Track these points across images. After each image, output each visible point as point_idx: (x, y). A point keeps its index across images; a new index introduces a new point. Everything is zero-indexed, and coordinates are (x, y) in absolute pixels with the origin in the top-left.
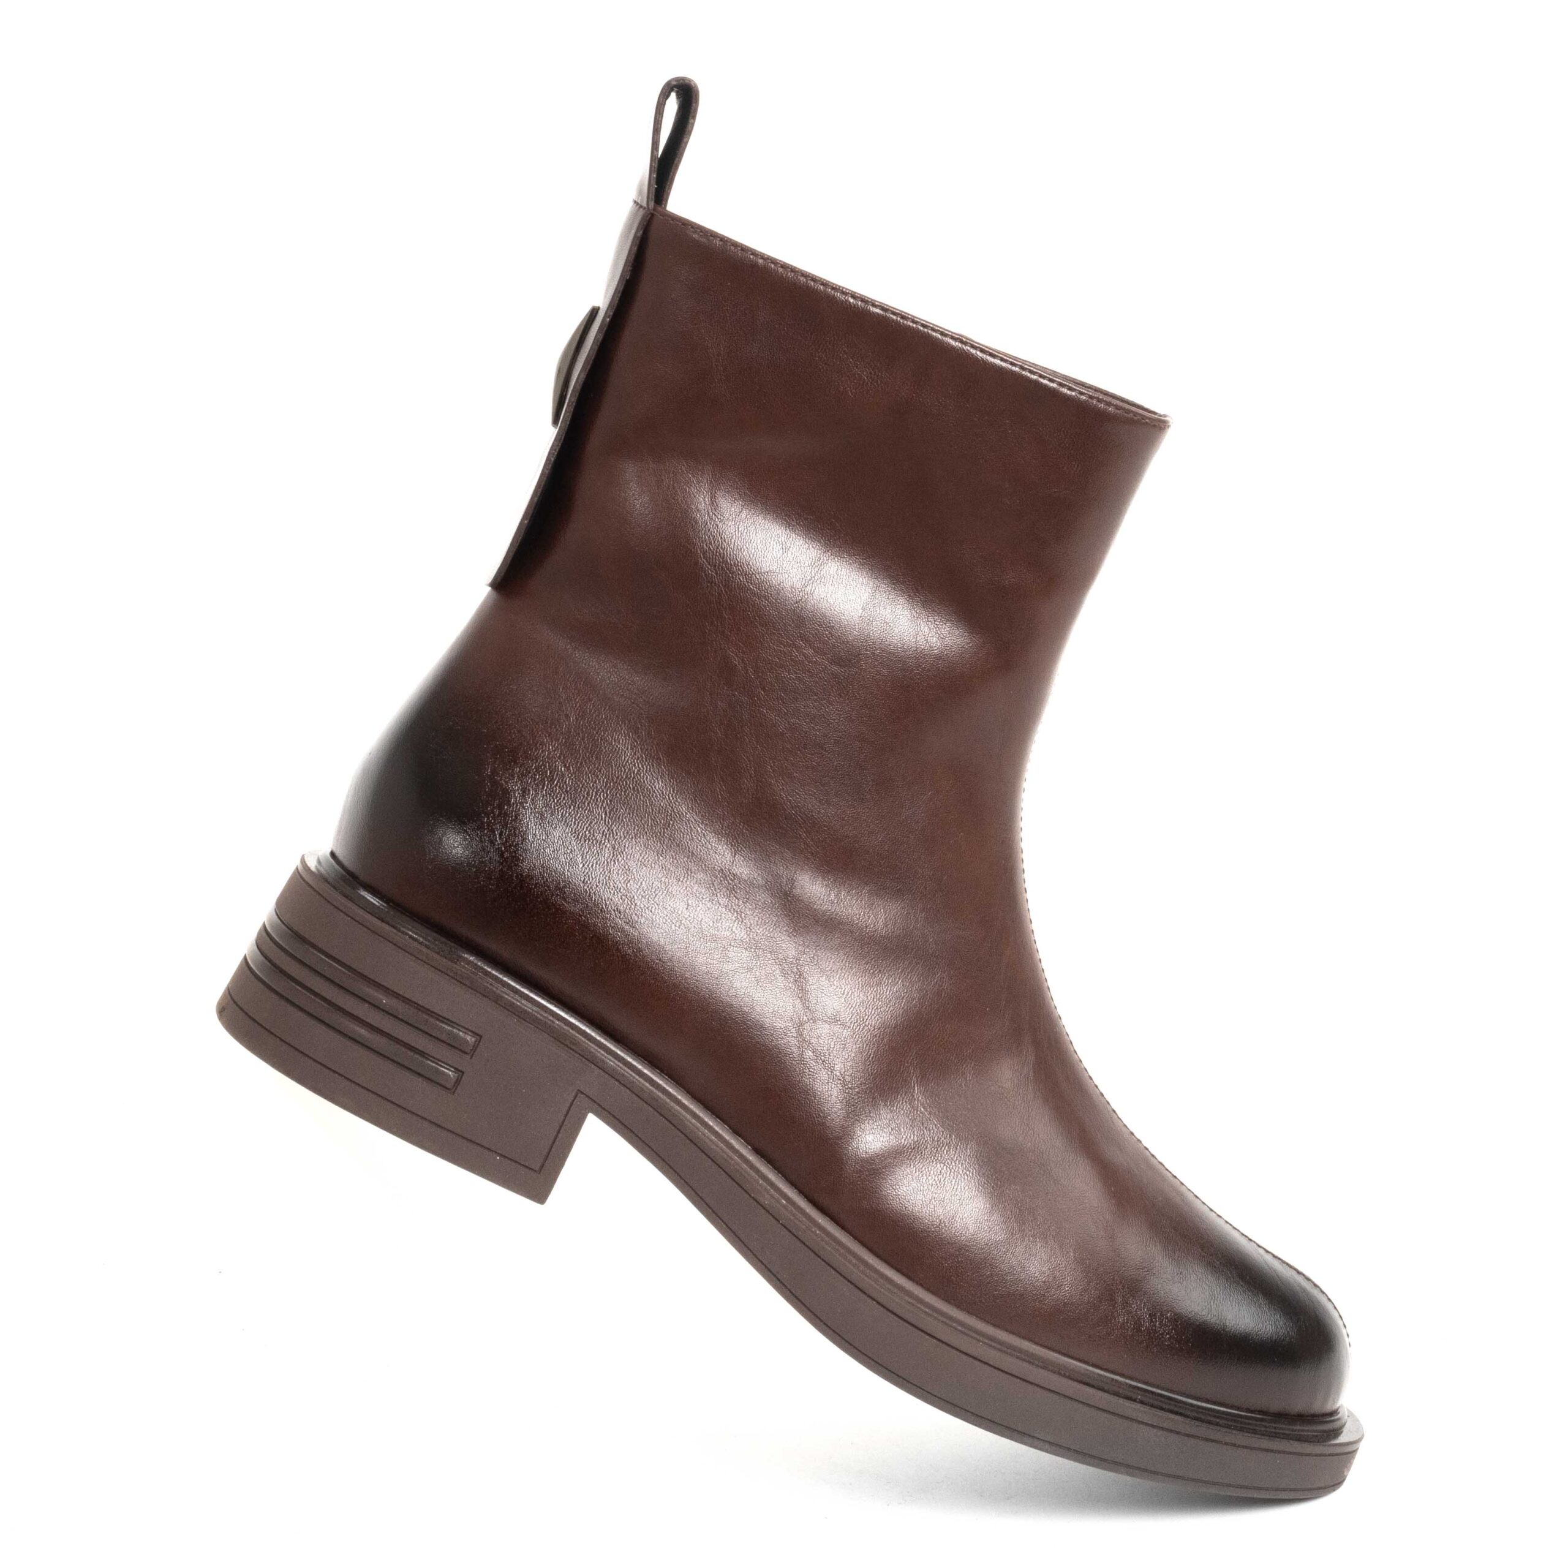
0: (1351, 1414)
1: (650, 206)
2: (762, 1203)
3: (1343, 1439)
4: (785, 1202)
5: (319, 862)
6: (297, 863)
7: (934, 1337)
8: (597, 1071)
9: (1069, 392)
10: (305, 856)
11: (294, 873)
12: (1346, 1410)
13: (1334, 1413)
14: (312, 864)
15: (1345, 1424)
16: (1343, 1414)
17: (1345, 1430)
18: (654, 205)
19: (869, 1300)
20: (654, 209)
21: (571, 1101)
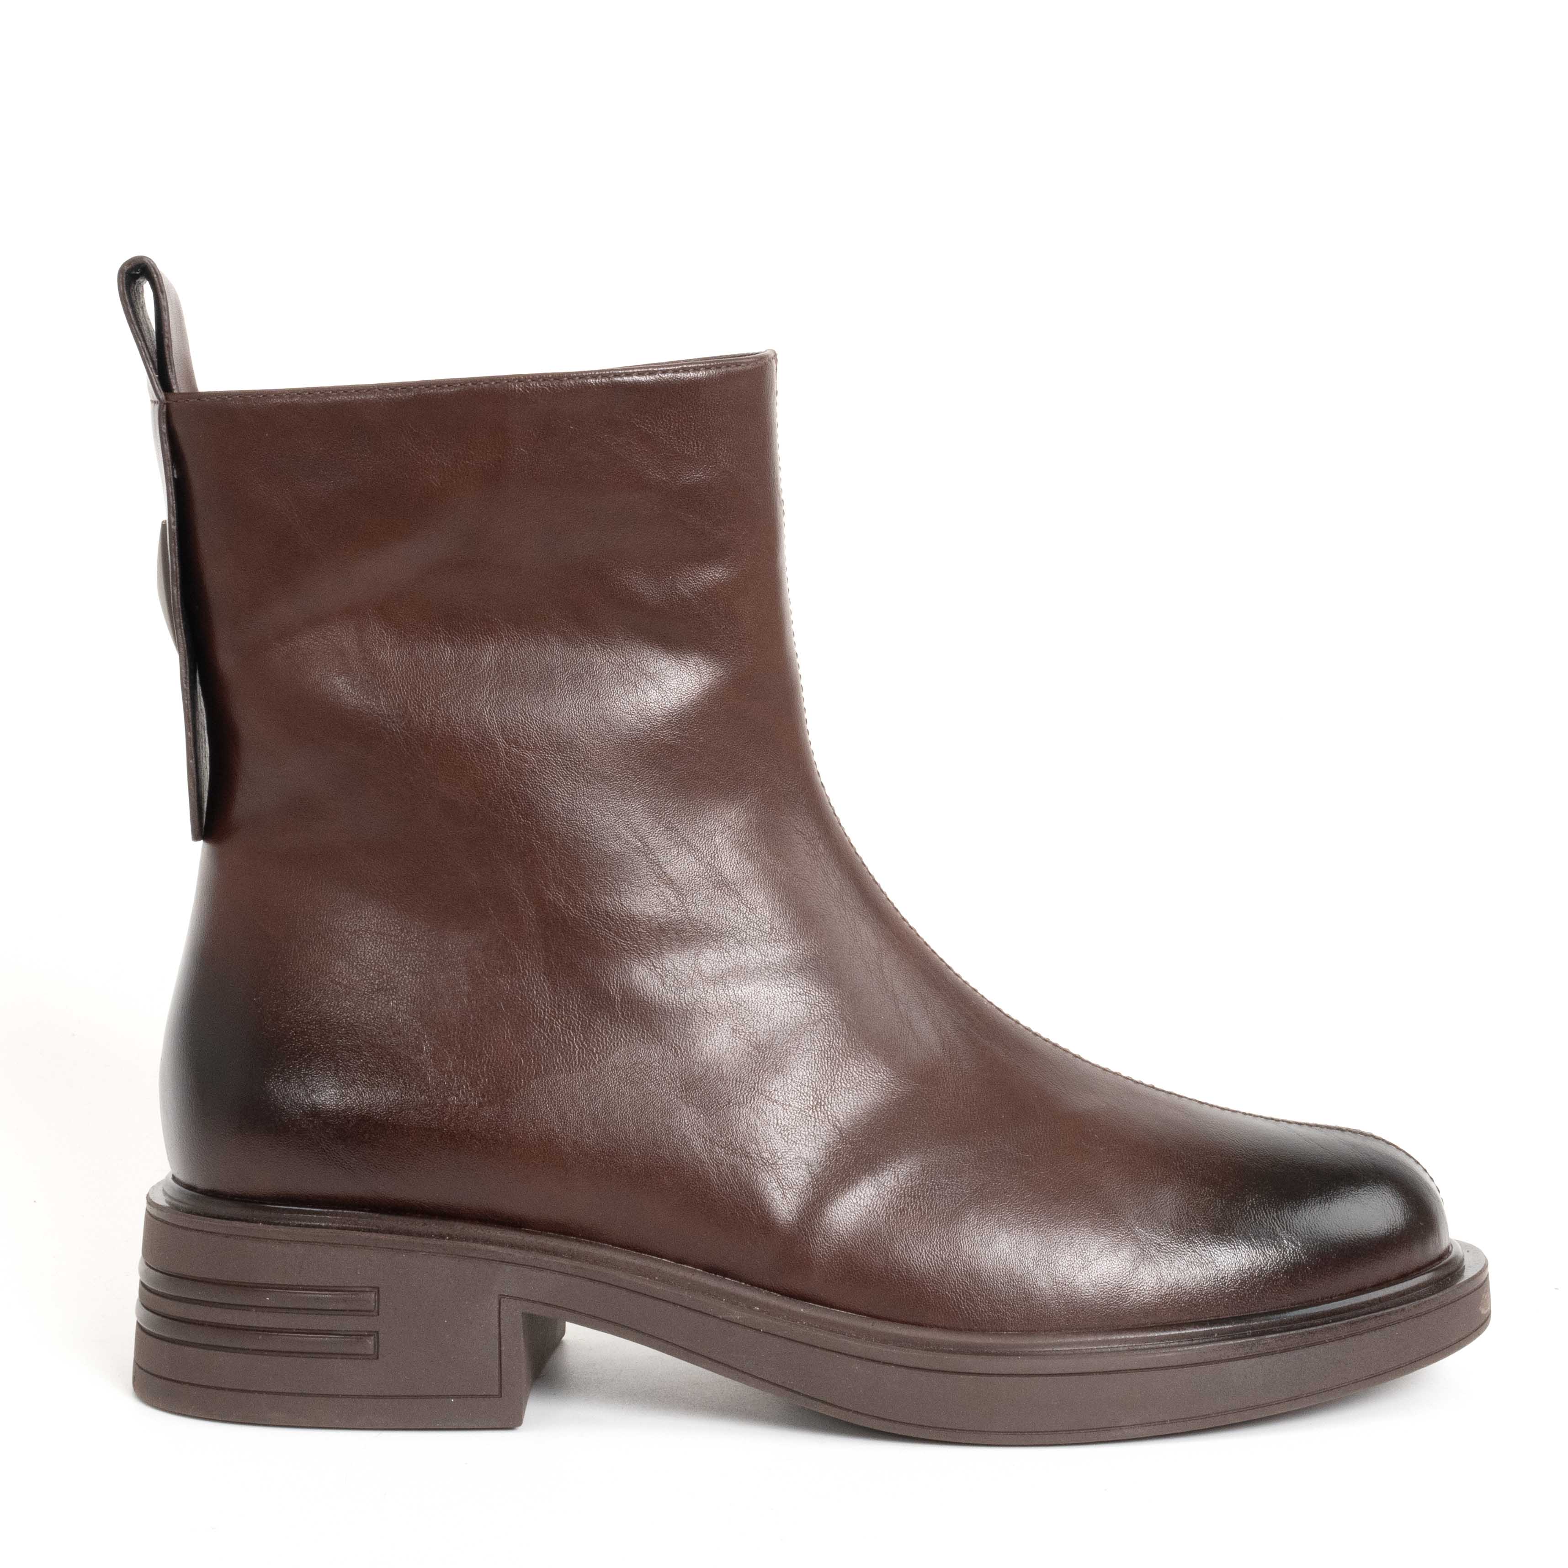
0: (1469, 1248)
1: (161, 397)
2: (735, 1321)
3: (1468, 1274)
4: (758, 1308)
5: (165, 1194)
6: (143, 1206)
7: (969, 1374)
8: (508, 1268)
9: (652, 378)
10: (151, 1197)
11: (146, 1218)
12: (1457, 1243)
13: (1448, 1252)
14: (162, 1201)
15: (1463, 1259)
16: (1457, 1250)
17: (1466, 1263)
18: (165, 395)
19: (886, 1367)
20: (167, 398)
21: (496, 1309)
